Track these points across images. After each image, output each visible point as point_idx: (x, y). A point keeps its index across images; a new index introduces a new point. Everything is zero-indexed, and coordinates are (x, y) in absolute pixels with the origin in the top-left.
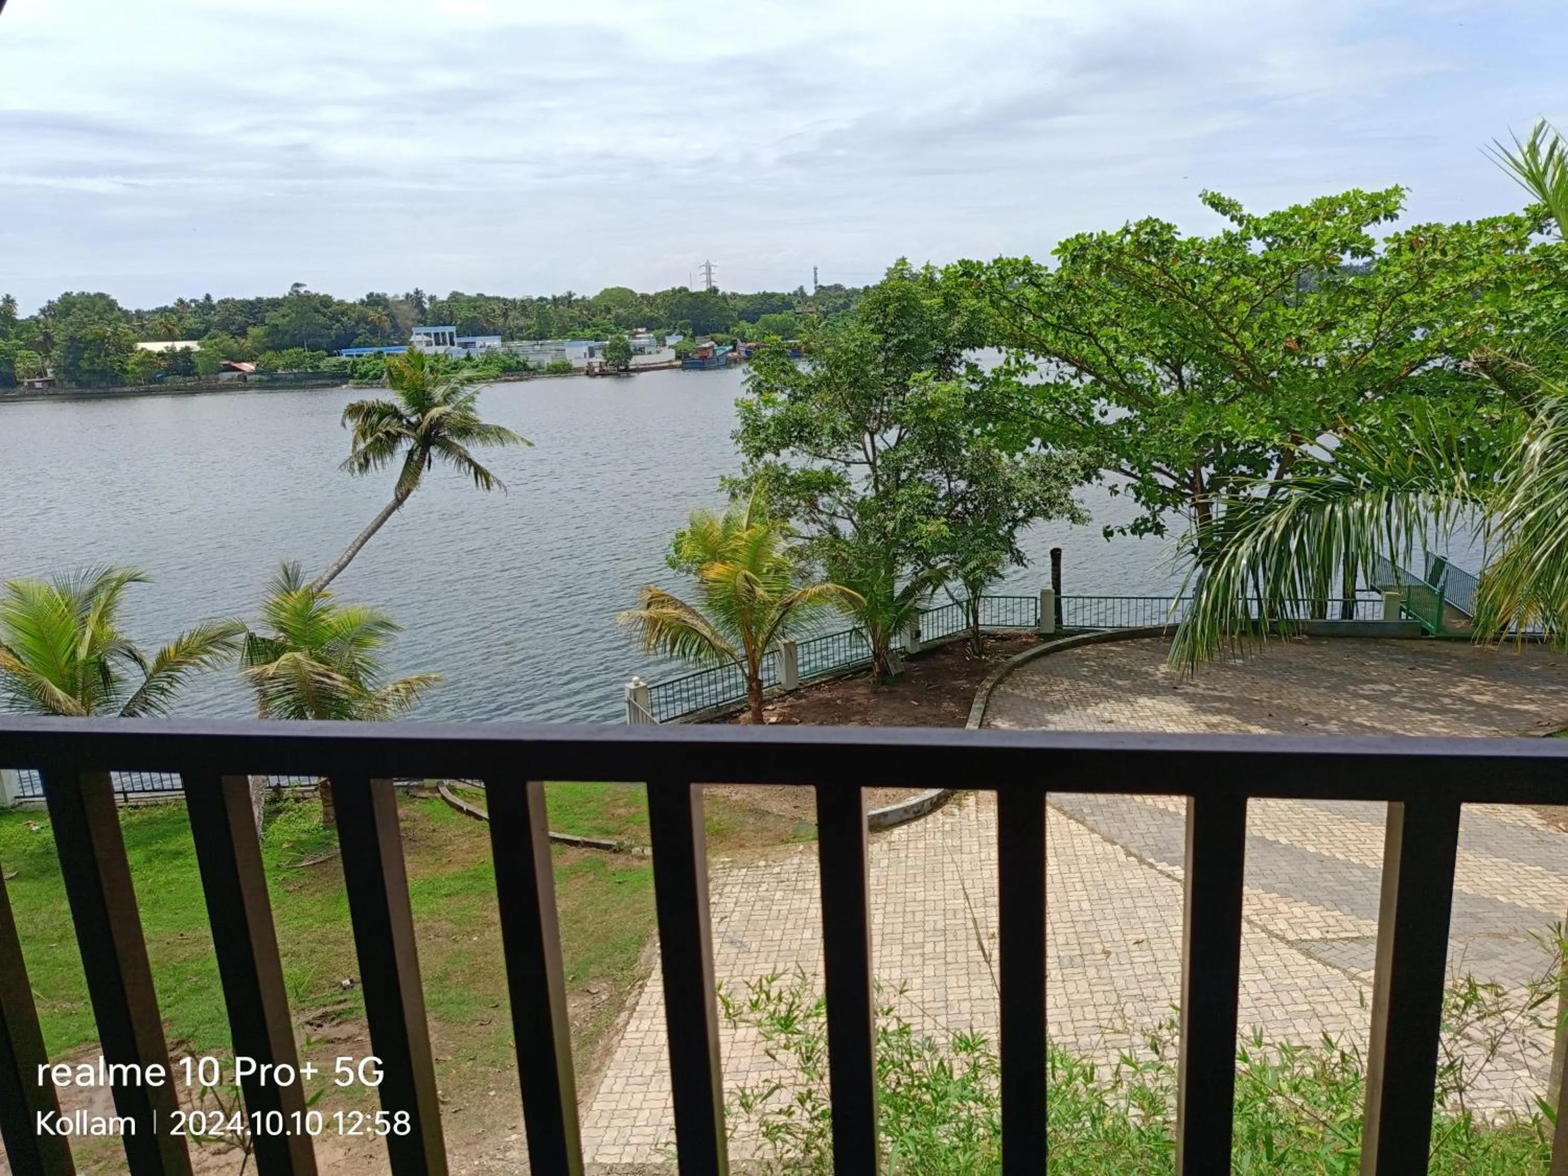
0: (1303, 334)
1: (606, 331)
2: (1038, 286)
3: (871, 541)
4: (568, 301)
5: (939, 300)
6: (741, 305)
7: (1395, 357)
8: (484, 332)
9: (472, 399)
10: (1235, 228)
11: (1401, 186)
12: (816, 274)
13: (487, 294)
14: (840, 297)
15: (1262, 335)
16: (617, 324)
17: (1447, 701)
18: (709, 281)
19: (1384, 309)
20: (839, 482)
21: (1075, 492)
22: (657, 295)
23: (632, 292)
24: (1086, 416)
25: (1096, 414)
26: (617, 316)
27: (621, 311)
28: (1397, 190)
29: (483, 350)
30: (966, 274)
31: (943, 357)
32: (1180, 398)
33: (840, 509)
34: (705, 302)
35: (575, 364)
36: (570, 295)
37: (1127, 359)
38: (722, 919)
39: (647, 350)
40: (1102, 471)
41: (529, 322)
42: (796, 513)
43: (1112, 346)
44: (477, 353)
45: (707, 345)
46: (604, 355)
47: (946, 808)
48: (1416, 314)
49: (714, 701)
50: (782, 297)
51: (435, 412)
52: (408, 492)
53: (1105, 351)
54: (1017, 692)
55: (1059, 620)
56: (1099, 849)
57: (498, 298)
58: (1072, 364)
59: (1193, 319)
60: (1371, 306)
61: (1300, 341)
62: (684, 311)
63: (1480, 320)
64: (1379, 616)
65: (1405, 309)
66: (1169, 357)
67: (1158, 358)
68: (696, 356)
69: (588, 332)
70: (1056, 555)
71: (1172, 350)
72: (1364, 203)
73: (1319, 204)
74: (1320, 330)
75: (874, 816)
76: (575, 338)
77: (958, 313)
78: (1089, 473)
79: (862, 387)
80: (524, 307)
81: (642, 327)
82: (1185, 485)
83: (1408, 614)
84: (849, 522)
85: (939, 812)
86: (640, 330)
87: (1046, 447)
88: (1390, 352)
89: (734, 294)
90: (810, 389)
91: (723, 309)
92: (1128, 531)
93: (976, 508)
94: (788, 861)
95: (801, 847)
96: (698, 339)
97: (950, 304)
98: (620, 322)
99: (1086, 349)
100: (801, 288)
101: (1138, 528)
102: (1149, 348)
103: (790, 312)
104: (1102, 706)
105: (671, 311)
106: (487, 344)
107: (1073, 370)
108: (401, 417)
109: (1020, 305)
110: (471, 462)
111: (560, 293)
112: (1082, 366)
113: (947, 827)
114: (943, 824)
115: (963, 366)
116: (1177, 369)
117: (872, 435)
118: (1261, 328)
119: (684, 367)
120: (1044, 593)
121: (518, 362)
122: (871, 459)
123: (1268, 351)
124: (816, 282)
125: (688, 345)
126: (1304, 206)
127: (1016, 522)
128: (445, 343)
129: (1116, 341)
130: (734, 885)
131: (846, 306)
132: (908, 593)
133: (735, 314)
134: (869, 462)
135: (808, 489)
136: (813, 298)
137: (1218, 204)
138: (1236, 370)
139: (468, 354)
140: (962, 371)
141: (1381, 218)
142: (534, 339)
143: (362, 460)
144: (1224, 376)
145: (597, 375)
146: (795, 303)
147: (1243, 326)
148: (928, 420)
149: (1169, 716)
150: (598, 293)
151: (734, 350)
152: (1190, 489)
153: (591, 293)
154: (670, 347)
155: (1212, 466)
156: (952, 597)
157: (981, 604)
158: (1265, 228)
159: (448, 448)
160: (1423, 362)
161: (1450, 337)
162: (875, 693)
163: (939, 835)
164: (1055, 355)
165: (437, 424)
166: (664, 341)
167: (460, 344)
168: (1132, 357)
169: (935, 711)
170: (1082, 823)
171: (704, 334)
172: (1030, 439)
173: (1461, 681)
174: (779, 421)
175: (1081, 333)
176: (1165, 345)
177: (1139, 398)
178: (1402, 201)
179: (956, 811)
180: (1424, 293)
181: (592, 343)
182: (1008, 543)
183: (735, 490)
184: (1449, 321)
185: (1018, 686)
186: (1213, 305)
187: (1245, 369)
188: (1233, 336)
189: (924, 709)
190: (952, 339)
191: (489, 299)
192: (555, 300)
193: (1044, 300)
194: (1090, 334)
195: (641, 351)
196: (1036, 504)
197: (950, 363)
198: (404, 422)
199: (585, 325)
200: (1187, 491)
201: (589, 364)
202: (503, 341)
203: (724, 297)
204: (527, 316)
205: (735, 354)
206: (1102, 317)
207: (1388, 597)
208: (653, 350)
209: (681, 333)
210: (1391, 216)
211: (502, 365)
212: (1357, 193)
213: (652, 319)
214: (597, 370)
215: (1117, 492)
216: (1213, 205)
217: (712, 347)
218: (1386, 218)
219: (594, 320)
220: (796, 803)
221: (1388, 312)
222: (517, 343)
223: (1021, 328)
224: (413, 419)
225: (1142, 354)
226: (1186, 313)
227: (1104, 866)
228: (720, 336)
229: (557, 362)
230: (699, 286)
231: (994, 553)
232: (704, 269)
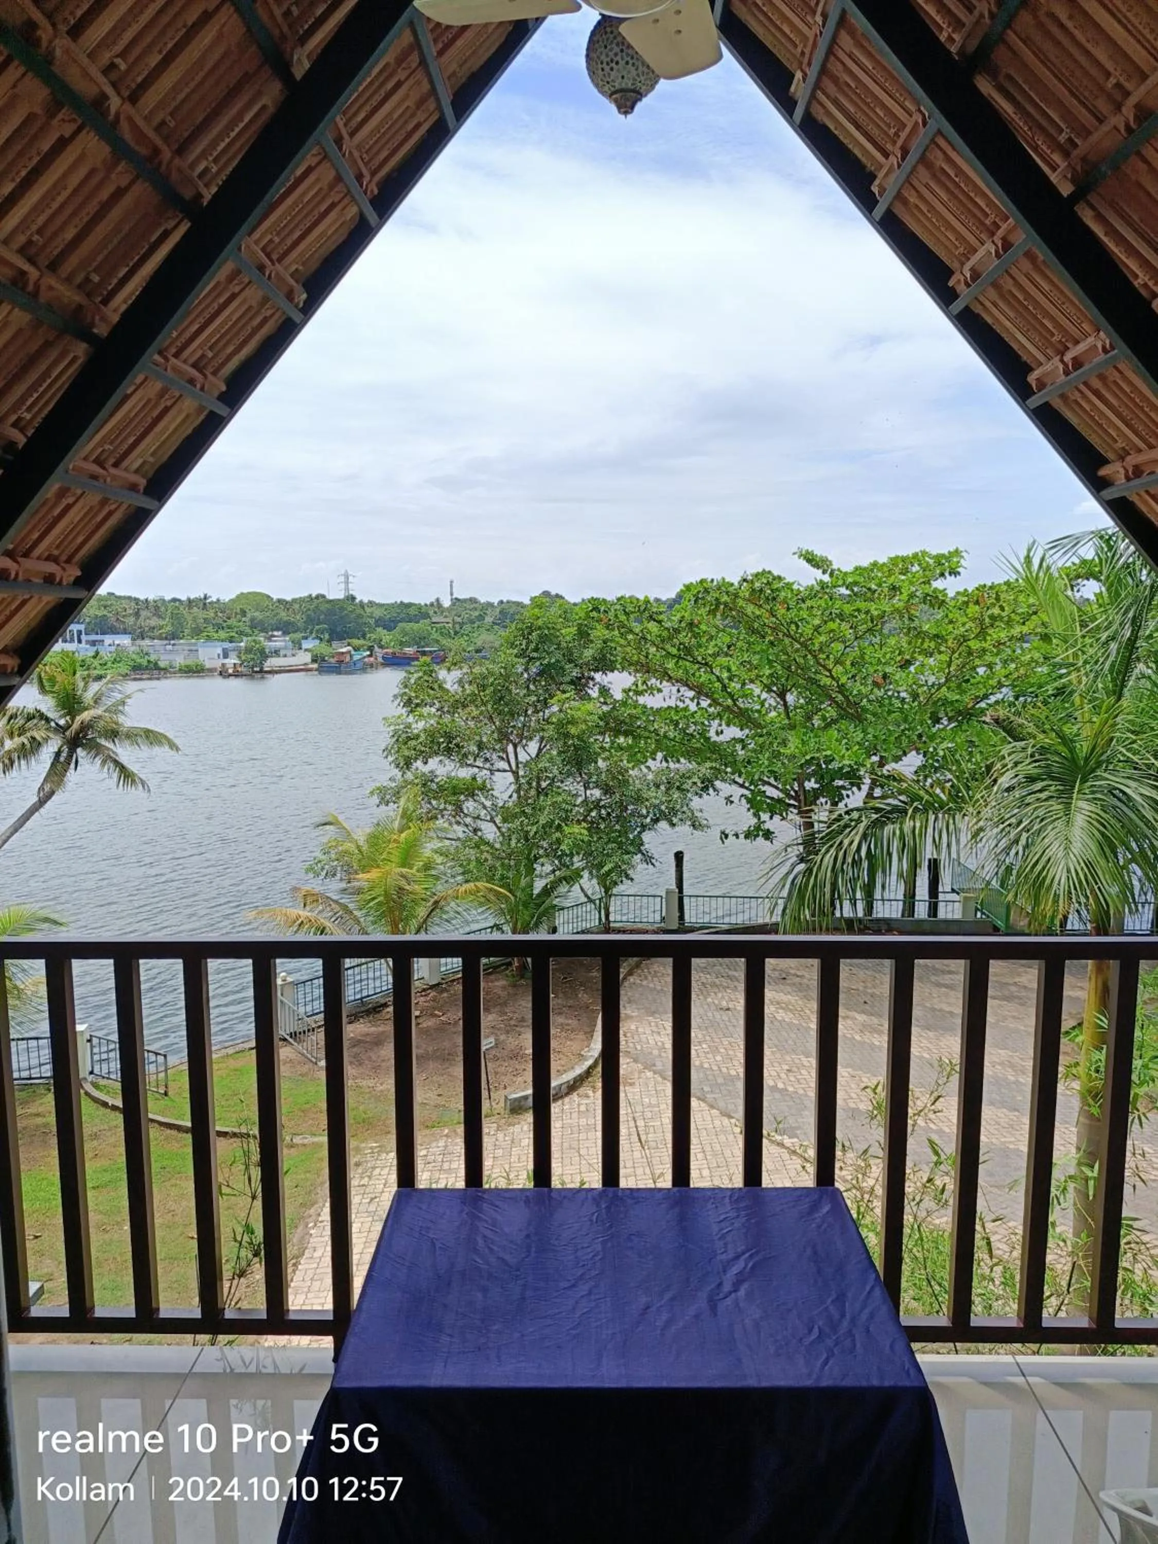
0: (887, 670)
1: (241, 633)
2: (660, 622)
3: (513, 843)
4: (203, 603)
5: (574, 630)
6: (378, 613)
7: (963, 692)
8: (113, 631)
9: (124, 703)
10: (826, 578)
11: (961, 549)
12: (451, 586)
13: (118, 594)
14: (476, 609)
15: (854, 671)
16: (252, 627)
17: (1013, 988)
18: (347, 589)
19: (953, 652)
20: (483, 788)
21: (696, 803)
22: (294, 601)
23: (268, 597)
24: (703, 734)
25: (712, 734)
26: (252, 620)
27: (257, 614)
28: (957, 552)
29: (113, 648)
30: (596, 609)
31: (579, 679)
32: (787, 721)
33: (483, 813)
34: (342, 609)
35: (208, 665)
36: (205, 598)
37: (738, 686)
38: (372, 1199)
39: (282, 653)
40: (718, 784)
41: (162, 623)
42: (443, 816)
43: (725, 675)
44: (106, 653)
45: (344, 650)
46: (239, 657)
47: (581, 1090)
48: (979, 657)
49: (358, 996)
50: (419, 607)
51: (86, 716)
52: (52, 793)
53: (719, 679)
54: (645, 983)
55: (682, 917)
56: (717, 1123)
57: (129, 598)
58: (691, 689)
59: (796, 656)
60: (943, 649)
61: (885, 677)
62: (322, 617)
63: (1029, 664)
64: (958, 915)
65: (970, 653)
66: (775, 684)
67: (766, 686)
68: (332, 660)
69: (222, 634)
70: (679, 857)
71: (777, 679)
72: (931, 561)
73: (894, 560)
74: (901, 667)
75: (516, 1099)
76: (209, 638)
77: (592, 642)
78: (707, 785)
79: (507, 704)
80: (157, 607)
81: (278, 629)
82: (791, 797)
83: (983, 913)
84: (491, 824)
85: (575, 1094)
86: (276, 633)
87: (667, 761)
88: (959, 686)
89: (370, 602)
90: (459, 704)
91: (360, 616)
92: (742, 836)
93: (609, 814)
94: (434, 1144)
95: (446, 1131)
96: (335, 644)
97: (583, 634)
98: (257, 626)
99: (703, 676)
100: (438, 600)
101: (750, 835)
102: (758, 676)
103: (427, 621)
104: (720, 995)
105: (308, 616)
106: (117, 642)
107: (691, 694)
108: (48, 720)
109: (645, 638)
110: (117, 763)
111: (196, 593)
112: (700, 691)
113: (583, 1108)
114: (579, 1105)
115: (596, 688)
116: (782, 695)
117: (515, 746)
118: (852, 664)
119: (322, 670)
120: (668, 892)
121: (149, 661)
122: (514, 768)
123: (858, 684)
124: (452, 594)
125: (324, 649)
126: (881, 562)
127: (644, 827)
128: (72, 640)
129: (729, 670)
130: (382, 1168)
131: (481, 618)
132: (547, 892)
133: (372, 621)
134: (511, 771)
135: (454, 794)
136: (449, 610)
137: (812, 560)
138: (832, 699)
139: (97, 653)
140: (594, 693)
141: (947, 574)
142: (166, 638)
143: (7, 761)
144: (821, 703)
145: (230, 675)
146: (431, 613)
147: (838, 662)
148: (567, 735)
149: (778, 1003)
150: (233, 596)
151: (370, 656)
152: (795, 800)
153: (227, 595)
154: (306, 650)
155: (813, 780)
156: (586, 896)
157: (612, 903)
158: (850, 580)
159: (95, 748)
160: (986, 696)
161: (1006, 677)
162: (514, 986)
163: (575, 1115)
164: (677, 681)
165: (85, 728)
166: (300, 644)
167: (87, 642)
168: (744, 684)
169: (571, 1002)
170: (703, 1100)
171: (341, 638)
172: (654, 753)
173: (1026, 972)
174: (431, 734)
175: (698, 662)
176: (771, 675)
177: (750, 719)
178: (962, 561)
179: (590, 1093)
180: (985, 640)
181: (227, 645)
182: (638, 844)
183: (386, 796)
184: (1005, 662)
185: (646, 978)
186: (813, 644)
187: (840, 698)
188: (830, 671)
189: (560, 1001)
190: (587, 664)
191: (120, 597)
192: (190, 601)
193: (665, 634)
194: (706, 664)
195: (276, 653)
196: (661, 811)
197: (586, 685)
198: (53, 724)
199: (219, 627)
200: (792, 802)
201: (223, 665)
202: (133, 639)
203: (362, 605)
204: (160, 617)
205: (372, 659)
206: (717, 649)
207: (966, 898)
208: (289, 653)
209: (317, 637)
210: (954, 573)
211: (132, 663)
212: (924, 553)
213: (288, 623)
214: (230, 671)
215: (732, 802)
216: (809, 561)
217: (349, 652)
218: (950, 574)
219: (229, 622)
220: (440, 1091)
221: (956, 655)
222: (147, 642)
223: (647, 657)
224: (62, 722)
225: (752, 681)
226: (789, 649)
227: (722, 1138)
228: (356, 642)
229: (189, 662)
230: (336, 593)
231: (626, 857)
232: (342, 579)
